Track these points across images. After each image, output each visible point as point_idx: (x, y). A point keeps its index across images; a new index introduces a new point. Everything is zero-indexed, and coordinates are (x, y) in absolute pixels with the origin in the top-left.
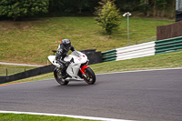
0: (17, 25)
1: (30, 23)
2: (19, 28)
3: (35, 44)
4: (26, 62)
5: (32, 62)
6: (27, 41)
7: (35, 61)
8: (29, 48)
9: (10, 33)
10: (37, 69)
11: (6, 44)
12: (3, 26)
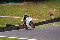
0: (35, 3)
1: (40, 2)
2: (36, 4)
3: (42, 11)
4: (38, 19)
5: (41, 19)
6: (39, 10)
7: (42, 18)
8: (40, 13)
9: (32, 7)
10: (43, 22)
11: (30, 11)
12: (30, 4)
